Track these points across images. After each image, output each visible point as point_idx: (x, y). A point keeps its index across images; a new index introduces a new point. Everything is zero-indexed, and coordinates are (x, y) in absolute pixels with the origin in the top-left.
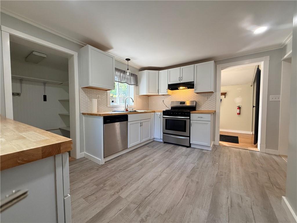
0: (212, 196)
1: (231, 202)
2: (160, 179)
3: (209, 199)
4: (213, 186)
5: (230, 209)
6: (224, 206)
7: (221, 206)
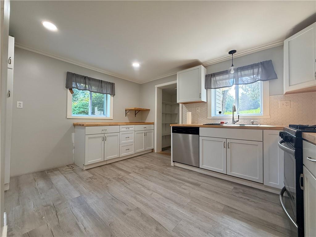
0: (98, 216)
1: (79, 228)
2: (143, 189)
3: (97, 211)
4: (109, 226)
5: (77, 221)
6: (82, 218)
7: (85, 216)
